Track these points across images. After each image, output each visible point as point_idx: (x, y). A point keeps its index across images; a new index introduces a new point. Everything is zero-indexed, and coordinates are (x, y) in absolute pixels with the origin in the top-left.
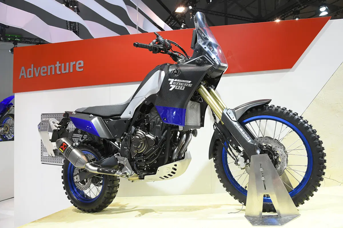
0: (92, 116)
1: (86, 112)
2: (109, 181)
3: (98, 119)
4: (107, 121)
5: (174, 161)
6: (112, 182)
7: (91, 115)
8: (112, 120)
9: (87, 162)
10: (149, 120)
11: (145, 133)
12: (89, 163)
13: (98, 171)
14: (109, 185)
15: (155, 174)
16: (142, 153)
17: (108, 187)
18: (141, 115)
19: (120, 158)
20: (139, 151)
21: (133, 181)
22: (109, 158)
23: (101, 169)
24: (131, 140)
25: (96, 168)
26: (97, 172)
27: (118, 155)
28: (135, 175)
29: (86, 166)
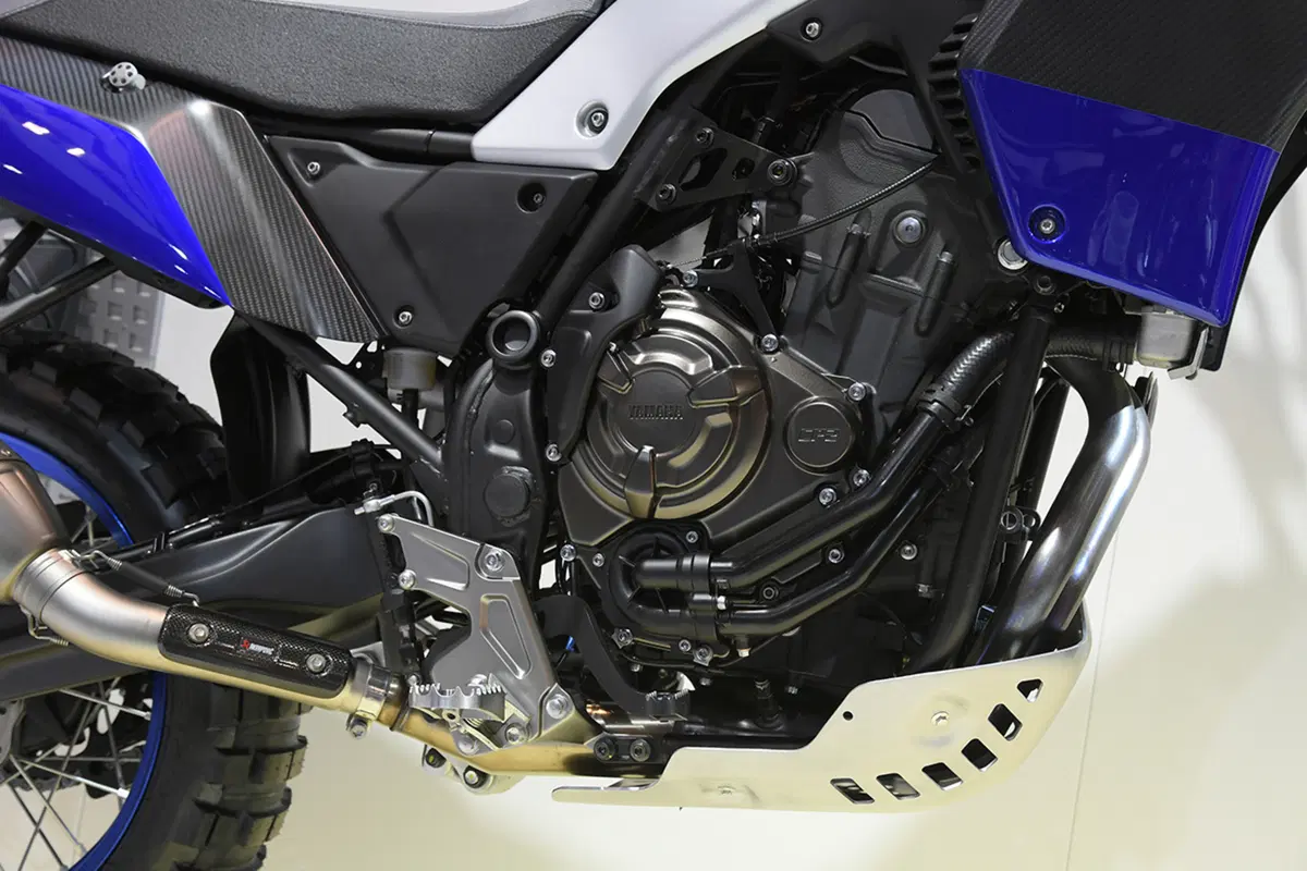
0: (130, 88)
1: (36, 23)
2: (226, 752)
4: (305, 156)
5: (1014, 649)
6: (246, 761)
7: (127, 73)
8: (365, 160)
9: (47, 536)
10: (799, 212)
11: (750, 336)
12: (65, 554)
13: (171, 640)
14: (211, 794)
15: (800, 737)
16: (692, 521)
17: (205, 807)
18: (712, 161)
19: (420, 537)
20: (666, 504)
21: (483, 777)
22: (281, 525)
23: (199, 632)
24: (596, 381)
25: (155, 617)
26: (151, 657)
27: (405, 508)
28: (570, 726)
29: (29, 578)
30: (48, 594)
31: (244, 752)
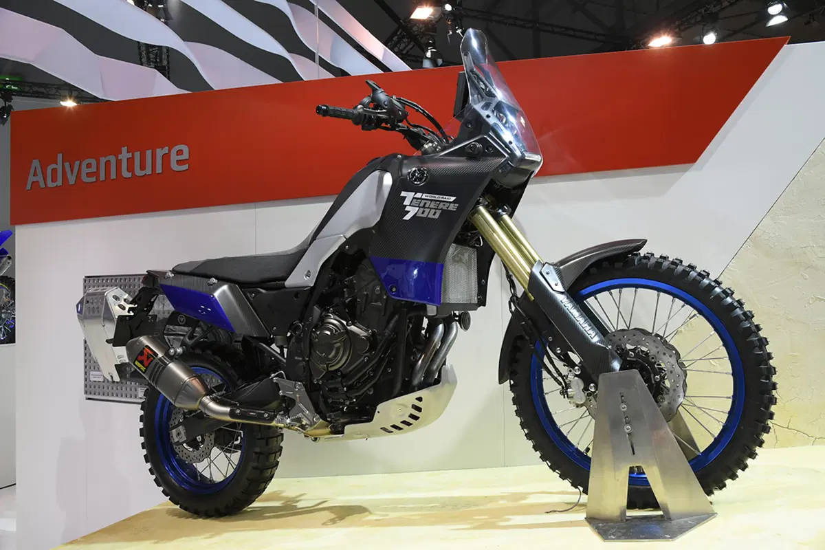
0: (214, 283)
1: (196, 272)
2: (258, 439)
3: (230, 288)
4: (251, 293)
5: (416, 389)
6: (264, 441)
7: (214, 280)
8: (263, 291)
9: (204, 393)
10: (354, 290)
11: (345, 323)
12: (208, 397)
13: (232, 414)
14: (257, 450)
15: (370, 420)
16: (338, 370)
17: (256, 453)
18: (334, 280)
19: (284, 382)
20: (331, 367)
21: (316, 439)
22: (257, 383)
23: (238, 411)
24: (310, 340)
25: (228, 409)
26: (228, 418)
27: (280, 376)
28: (321, 423)
29: (202, 403)
30: (205, 406)
31: (263, 439)
